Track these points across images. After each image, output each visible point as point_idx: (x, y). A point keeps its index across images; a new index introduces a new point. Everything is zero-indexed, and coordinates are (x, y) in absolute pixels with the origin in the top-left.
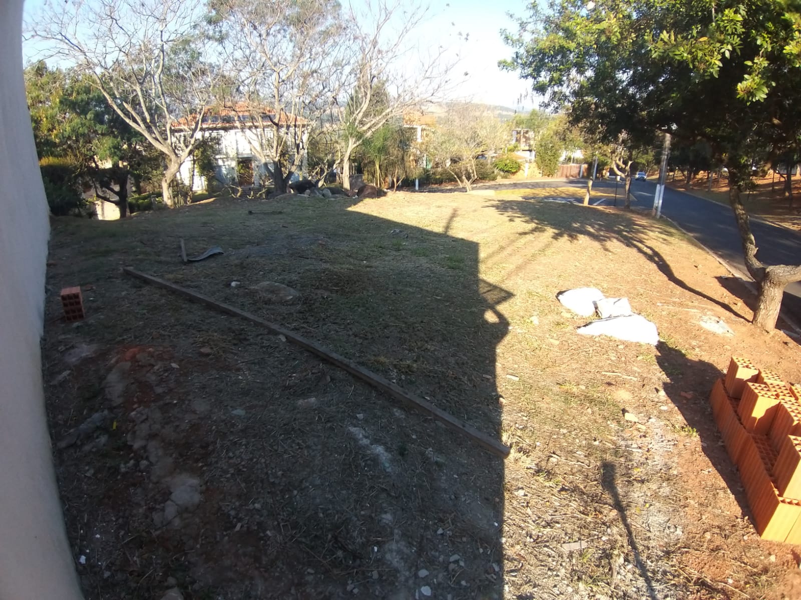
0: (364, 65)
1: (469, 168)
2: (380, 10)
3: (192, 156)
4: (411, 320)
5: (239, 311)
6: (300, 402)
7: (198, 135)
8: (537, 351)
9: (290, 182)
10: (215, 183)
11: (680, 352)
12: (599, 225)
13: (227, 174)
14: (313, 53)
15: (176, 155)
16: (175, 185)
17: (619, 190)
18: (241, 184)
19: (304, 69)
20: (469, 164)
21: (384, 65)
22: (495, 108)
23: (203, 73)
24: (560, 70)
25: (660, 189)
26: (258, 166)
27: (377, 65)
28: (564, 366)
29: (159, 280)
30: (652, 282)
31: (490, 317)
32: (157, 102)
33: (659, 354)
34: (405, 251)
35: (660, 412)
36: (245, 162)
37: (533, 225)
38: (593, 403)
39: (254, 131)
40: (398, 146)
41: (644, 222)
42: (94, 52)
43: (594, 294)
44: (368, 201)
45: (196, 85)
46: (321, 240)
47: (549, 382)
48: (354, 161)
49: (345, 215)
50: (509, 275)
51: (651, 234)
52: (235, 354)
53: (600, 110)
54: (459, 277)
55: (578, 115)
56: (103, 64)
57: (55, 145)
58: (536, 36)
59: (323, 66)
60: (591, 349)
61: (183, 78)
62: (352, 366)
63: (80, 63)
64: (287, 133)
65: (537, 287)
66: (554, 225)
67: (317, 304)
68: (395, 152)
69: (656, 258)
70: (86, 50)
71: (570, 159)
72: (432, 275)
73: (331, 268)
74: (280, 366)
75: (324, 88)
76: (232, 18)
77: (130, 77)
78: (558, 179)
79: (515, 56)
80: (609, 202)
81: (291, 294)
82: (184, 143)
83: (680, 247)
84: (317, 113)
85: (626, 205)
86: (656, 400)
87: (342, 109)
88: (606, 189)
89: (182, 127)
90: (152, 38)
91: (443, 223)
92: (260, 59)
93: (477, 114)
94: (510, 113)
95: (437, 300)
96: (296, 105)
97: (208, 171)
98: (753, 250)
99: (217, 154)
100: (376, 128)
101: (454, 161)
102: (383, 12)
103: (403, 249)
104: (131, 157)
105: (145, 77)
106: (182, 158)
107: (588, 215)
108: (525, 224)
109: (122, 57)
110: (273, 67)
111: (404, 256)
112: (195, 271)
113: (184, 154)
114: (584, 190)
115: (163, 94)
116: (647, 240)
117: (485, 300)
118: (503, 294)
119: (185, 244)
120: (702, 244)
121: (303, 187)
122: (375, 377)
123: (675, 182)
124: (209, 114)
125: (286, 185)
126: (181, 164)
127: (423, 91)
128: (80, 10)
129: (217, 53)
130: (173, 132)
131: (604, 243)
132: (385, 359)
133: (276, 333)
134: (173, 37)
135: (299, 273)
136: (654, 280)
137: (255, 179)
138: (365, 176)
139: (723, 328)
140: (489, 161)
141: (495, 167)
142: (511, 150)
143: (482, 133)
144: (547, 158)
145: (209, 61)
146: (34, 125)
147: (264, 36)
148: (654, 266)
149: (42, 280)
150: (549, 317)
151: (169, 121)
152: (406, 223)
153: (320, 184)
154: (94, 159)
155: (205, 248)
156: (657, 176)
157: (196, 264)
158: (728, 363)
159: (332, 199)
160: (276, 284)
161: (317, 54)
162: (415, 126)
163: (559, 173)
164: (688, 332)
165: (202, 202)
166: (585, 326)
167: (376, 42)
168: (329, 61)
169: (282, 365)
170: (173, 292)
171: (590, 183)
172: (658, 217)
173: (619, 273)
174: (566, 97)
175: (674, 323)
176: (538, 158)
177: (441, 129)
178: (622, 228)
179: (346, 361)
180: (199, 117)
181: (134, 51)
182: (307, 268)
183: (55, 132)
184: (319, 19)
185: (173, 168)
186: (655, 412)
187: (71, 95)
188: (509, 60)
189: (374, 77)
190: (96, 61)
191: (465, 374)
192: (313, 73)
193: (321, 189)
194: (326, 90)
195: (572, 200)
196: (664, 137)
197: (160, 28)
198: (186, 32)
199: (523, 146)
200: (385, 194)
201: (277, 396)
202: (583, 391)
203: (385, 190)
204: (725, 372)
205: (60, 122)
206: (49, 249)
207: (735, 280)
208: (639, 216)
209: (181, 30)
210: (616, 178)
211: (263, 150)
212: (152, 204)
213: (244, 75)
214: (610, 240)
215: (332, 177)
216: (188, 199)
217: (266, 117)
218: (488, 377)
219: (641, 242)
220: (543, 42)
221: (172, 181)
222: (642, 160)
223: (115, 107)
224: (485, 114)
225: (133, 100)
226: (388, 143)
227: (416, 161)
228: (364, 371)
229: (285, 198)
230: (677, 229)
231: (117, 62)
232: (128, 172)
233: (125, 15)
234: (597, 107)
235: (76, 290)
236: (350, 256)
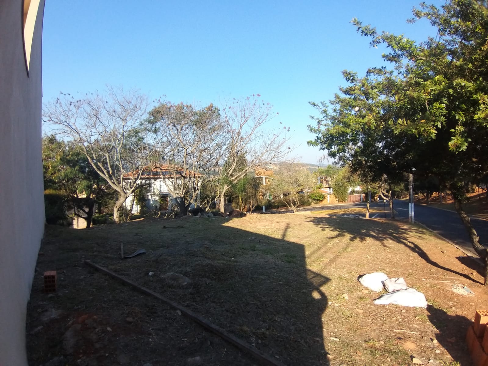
0: (233, 145)
1: (294, 199)
2: (242, 117)
3: (133, 194)
4: (264, 299)
5: (153, 293)
6: (190, 360)
7: (139, 182)
8: (350, 319)
9: (189, 209)
10: (145, 209)
11: (443, 311)
12: (378, 230)
13: (153, 204)
14: (206, 139)
15: (125, 192)
16: (122, 209)
17: (387, 208)
18: (160, 209)
19: (200, 148)
20: (294, 196)
21: (244, 145)
22: (307, 165)
23: (145, 148)
24: (343, 144)
25: (411, 206)
26: (171, 200)
27: (240, 145)
28: (368, 328)
29: (105, 269)
30: (416, 265)
31: (316, 295)
32: (117, 163)
33: (430, 314)
34: (258, 251)
35: (436, 355)
36: (164, 197)
37: (336, 233)
38: (391, 353)
39: (171, 180)
40: (253, 188)
41: (405, 226)
42: (85, 134)
43: (381, 276)
44: (235, 219)
45: (140, 155)
46: (206, 244)
47: (359, 340)
48: (227, 196)
49: (221, 228)
50: (326, 266)
51: (411, 234)
52: (148, 323)
53: (369, 164)
54: (294, 268)
55: (356, 167)
56: (89, 141)
57: (55, 183)
58: (328, 127)
59: (211, 146)
60: (384, 314)
61: (133, 151)
62: (225, 333)
63: (76, 139)
64: (189, 182)
65: (344, 273)
66: (350, 232)
67: (202, 288)
68: (250, 191)
69: (416, 249)
70: (80, 133)
71: (354, 191)
72: (276, 267)
73: (212, 263)
74: (177, 333)
75: (211, 157)
76: (163, 121)
77: (103, 149)
78: (348, 203)
79: (316, 139)
80: (381, 216)
81: (186, 281)
82: (130, 186)
83: (430, 241)
84: (207, 171)
85: (393, 217)
86: (432, 346)
87: (221, 168)
88: (378, 208)
89: (130, 177)
90: (118, 129)
91: (281, 233)
92: (177, 142)
93: (297, 169)
94: (315, 168)
95: (280, 285)
96: (195, 166)
97: (142, 202)
98: (476, 239)
99: (148, 193)
100: (240, 178)
101: (285, 195)
102: (243, 118)
103: (257, 250)
104: (98, 193)
105: (112, 149)
106: (128, 195)
107: (370, 224)
108: (332, 232)
109: (100, 138)
110: (183, 147)
111: (257, 255)
112: (127, 264)
113: (129, 192)
114: (365, 209)
115: (121, 159)
116: (409, 237)
117: (312, 284)
118: (323, 279)
119: (124, 246)
120: (444, 237)
121: (196, 211)
122: (241, 342)
123: (419, 200)
124: (146, 170)
125: (187, 211)
126: (127, 198)
127: (266, 157)
128: (79, 110)
129: (153, 139)
130: (124, 179)
131: (383, 242)
132: (247, 328)
133: (175, 309)
134: (129, 129)
135: (192, 267)
136: (418, 264)
137: (169, 207)
138: (233, 205)
139: (467, 291)
140: (306, 195)
141: (310, 197)
142: (319, 188)
143: (301, 179)
144: (340, 191)
145: (148, 142)
146: (44, 170)
147: (179, 130)
148: (416, 255)
149: (34, 264)
150: (355, 294)
151: (122, 174)
152: (258, 233)
153: (207, 210)
154: (76, 192)
155: (135, 250)
156: (408, 198)
157: (129, 260)
158: (474, 314)
159: (214, 219)
160: (177, 274)
161: (207, 140)
162: (262, 176)
163: (348, 200)
164: (445, 297)
165: (136, 220)
166: (379, 298)
167: (240, 133)
168: (214, 143)
169: (178, 332)
170: (113, 277)
171: (368, 205)
172: (413, 223)
173: (395, 261)
174: (348, 159)
175: (436, 291)
176: (335, 192)
177: (277, 178)
178: (392, 231)
179: (221, 329)
180: (140, 172)
181: (107, 135)
182: (197, 263)
183: (55, 175)
184: (208, 122)
185: (121, 200)
186: (432, 355)
187: (68, 156)
188: (313, 141)
189: (239, 151)
190: (85, 139)
191: (302, 338)
192: (205, 150)
193: (207, 213)
194: (212, 158)
195: (358, 215)
196: (409, 176)
197: (123, 124)
198: (136, 127)
199: (325, 185)
200: (245, 215)
201: (174, 355)
202: (383, 345)
203: (245, 213)
204: (473, 320)
205: (59, 170)
206: (41, 245)
207: (469, 258)
208: (401, 223)
209: (135, 125)
210: (383, 201)
211: (175, 191)
212: (106, 220)
213: (167, 150)
214: (386, 240)
215: (214, 205)
216: (128, 218)
217: (178, 172)
218: (318, 339)
219: (406, 239)
220: (332, 130)
221: (120, 207)
222: (398, 189)
223: (93, 165)
224: (301, 168)
225: (103, 161)
226: (247, 186)
227: (263, 196)
228: (234, 338)
229: (186, 218)
230: (427, 230)
231: (97, 141)
232: (95, 201)
233: (104, 116)
234: (366, 162)
235: (54, 273)
236: (223, 255)
